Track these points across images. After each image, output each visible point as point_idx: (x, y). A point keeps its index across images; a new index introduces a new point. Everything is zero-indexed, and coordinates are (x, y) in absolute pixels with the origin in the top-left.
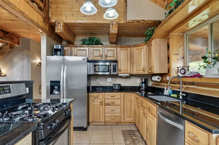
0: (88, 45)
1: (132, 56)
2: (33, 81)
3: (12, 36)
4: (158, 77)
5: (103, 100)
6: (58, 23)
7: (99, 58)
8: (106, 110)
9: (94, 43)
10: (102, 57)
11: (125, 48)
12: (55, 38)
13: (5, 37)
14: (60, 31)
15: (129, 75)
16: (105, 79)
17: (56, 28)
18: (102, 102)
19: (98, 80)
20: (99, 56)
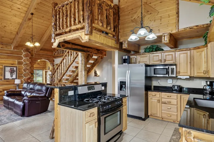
0: (149, 52)
1: (192, 58)
2: (107, 83)
3: (102, 51)
5: (160, 98)
6: (124, 42)
7: (159, 62)
8: (162, 108)
9: (154, 50)
10: (161, 61)
12: (124, 51)
13: (98, 53)
14: (125, 47)
15: (189, 77)
16: (166, 80)
17: (123, 46)
18: (159, 100)
19: (159, 81)
20: (158, 61)
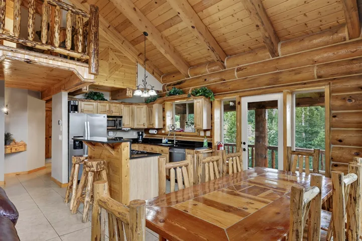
1: (133, 113)
4: (155, 130)
10: (109, 113)
11: (128, 105)
15: (130, 129)
20: (105, 111)
